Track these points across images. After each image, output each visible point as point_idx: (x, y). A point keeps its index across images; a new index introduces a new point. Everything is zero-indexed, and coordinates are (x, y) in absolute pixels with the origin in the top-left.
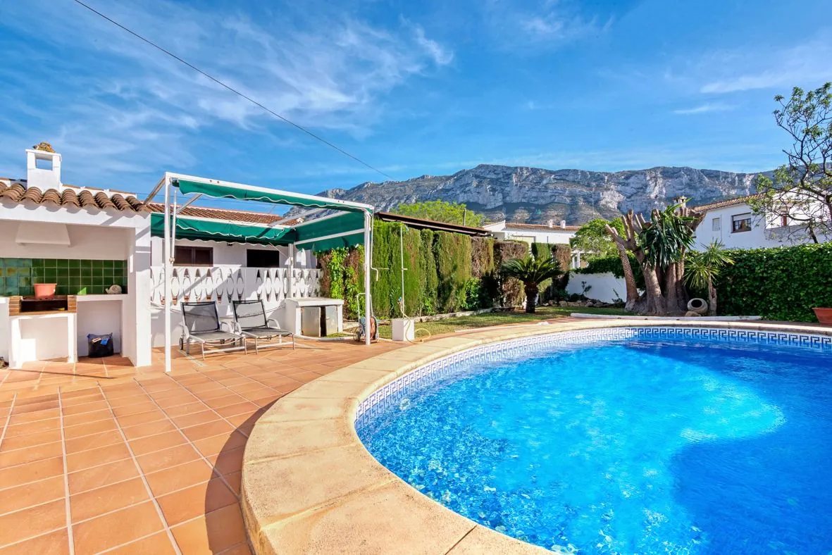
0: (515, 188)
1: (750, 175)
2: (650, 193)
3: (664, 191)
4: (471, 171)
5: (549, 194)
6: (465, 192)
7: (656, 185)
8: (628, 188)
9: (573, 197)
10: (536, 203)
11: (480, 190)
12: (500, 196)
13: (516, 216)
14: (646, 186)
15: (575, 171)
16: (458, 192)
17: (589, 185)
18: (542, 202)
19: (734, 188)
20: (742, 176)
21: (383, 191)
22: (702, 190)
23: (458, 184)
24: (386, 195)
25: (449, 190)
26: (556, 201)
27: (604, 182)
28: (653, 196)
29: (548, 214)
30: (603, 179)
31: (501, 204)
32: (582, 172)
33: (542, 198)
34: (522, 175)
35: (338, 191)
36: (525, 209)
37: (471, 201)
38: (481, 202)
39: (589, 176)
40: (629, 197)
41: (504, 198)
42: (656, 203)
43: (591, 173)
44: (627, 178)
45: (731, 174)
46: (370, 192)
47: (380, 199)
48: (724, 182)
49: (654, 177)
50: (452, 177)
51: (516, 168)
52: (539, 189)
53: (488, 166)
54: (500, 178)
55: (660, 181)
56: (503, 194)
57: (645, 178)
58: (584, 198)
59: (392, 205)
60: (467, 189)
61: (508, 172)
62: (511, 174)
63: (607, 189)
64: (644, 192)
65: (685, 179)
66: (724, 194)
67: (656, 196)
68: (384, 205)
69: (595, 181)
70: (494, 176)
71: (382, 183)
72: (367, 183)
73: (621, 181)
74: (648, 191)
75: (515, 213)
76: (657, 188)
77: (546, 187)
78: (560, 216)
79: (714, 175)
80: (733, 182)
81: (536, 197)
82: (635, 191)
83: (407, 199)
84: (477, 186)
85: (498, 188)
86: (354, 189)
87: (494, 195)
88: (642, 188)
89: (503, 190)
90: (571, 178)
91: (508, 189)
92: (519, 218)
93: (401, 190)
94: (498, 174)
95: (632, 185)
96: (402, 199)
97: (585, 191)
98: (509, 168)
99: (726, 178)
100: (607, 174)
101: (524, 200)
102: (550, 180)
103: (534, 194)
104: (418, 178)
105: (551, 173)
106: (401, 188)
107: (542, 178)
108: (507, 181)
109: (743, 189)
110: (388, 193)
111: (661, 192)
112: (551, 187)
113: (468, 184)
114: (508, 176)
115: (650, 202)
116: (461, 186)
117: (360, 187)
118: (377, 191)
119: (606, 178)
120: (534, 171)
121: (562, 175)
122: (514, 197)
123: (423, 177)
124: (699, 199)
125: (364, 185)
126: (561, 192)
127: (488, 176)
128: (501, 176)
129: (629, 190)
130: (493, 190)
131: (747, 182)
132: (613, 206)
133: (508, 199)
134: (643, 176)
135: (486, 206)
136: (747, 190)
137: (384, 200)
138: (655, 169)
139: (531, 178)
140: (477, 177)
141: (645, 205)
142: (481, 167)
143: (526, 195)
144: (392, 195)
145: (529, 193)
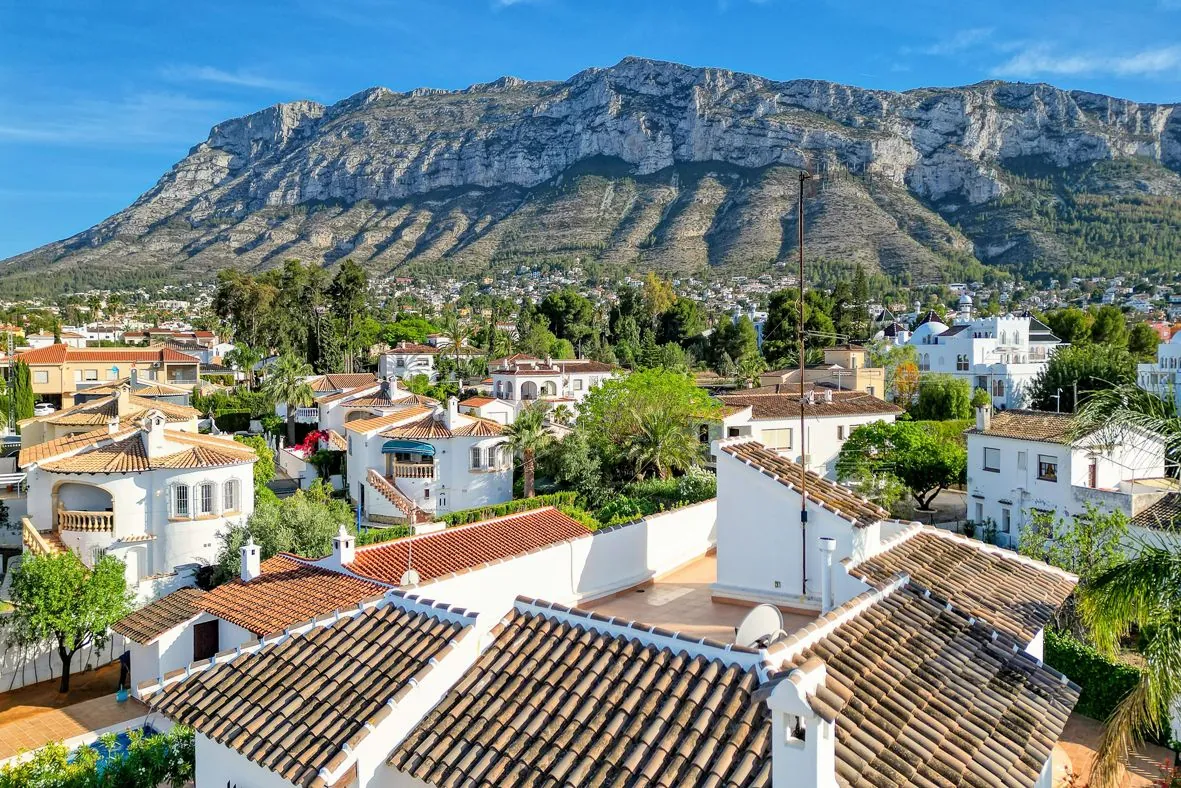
0: (698, 123)
1: (1166, 106)
2: (972, 145)
3: (999, 143)
4: (605, 72)
5: (769, 143)
6: (594, 130)
7: (982, 128)
8: (927, 132)
9: (817, 149)
10: (742, 163)
11: (626, 125)
12: (666, 144)
13: (700, 197)
14: (964, 129)
15: (823, 85)
16: (579, 128)
17: (849, 123)
18: (754, 161)
19: (1132, 140)
20: (1148, 109)
21: (411, 116)
22: (1071, 143)
23: (578, 107)
24: (420, 127)
25: (558, 122)
26: (782, 159)
27: (880, 117)
28: (975, 153)
29: (765, 191)
30: (877, 107)
31: (669, 162)
32: (837, 87)
33: (756, 151)
34: (713, 90)
35: (305, 107)
36: (718, 178)
37: (607, 152)
38: (627, 157)
39: (851, 99)
40: (929, 156)
41: (675, 148)
42: (982, 171)
43: (855, 92)
44: (927, 107)
45: (1130, 104)
46: (381, 114)
47: (404, 136)
48: (1114, 124)
49: (981, 107)
50: (566, 85)
51: (702, 71)
52: (749, 128)
53: (643, 62)
54: (668, 97)
55: (992, 116)
56: (673, 136)
57: (963, 107)
58: (840, 156)
59: (432, 153)
60: (598, 121)
61: (686, 80)
62: (689, 87)
63: (887, 135)
64: (959, 144)
65: (1040, 114)
66: (1114, 153)
67: (983, 155)
68: (413, 152)
69: (862, 113)
70: (655, 91)
71: (409, 94)
72: (374, 90)
73: (915, 115)
74: (967, 141)
75: (697, 188)
76: (984, 133)
77: (762, 124)
78: (791, 197)
79: (1094, 105)
80: (1130, 127)
81: (741, 149)
82: (942, 141)
83: (467, 140)
84: (619, 116)
85: (664, 122)
86: (343, 104)
87: (654, 139)
88: (953, 134)
89: (673, 127)
90: (814, 102)
91: (682, 124)
92: (706, 202)
93: (452, 114)
94: (664, 85)
95: (936, 126)
96: (456, 138)
97: (843, 136)
98: (687, 70)
99: (1119, 113)
100: (887, 95)
101: (717, 156)
102: (771, 107)
103: (738, 142)
104: (492, 85)
105: (773, 87)
106: (454, 108)
107: (754, 100)
108: (682, 103)
109: (1150, 141)
110: (423, 118)
111: (992, 146)
112: (773, 122)
113: (598, 107)
114: (685, 92)
115: (970, 168)
116: (585, 113)
117: (356, 102)
118: (395, 112)
119: (885, 105)
120: (740, 82)
121: (797, 95)
122: (697, 148)
123: (501, 82)
124: (1066, 164)
125: (366, 95)
126: (790, 137)
127: (643, 90)
128: (669, 90)
129: (930, 137)
130: (655, 126)
131: (1159, 123)
132: (898, 176)
133: (683, 150)
134: (958, 103)
135: (637, 166)
136: (1157, 145)
137: (414, 138)
138: (982, 87)
139: (732, 98)
140: (619, 89)
141: (960, 174)
142: (627, 63)
143: (722, 144)
144: (432, 127)
145: (727, 136)
